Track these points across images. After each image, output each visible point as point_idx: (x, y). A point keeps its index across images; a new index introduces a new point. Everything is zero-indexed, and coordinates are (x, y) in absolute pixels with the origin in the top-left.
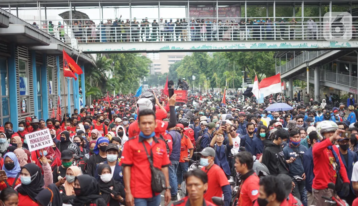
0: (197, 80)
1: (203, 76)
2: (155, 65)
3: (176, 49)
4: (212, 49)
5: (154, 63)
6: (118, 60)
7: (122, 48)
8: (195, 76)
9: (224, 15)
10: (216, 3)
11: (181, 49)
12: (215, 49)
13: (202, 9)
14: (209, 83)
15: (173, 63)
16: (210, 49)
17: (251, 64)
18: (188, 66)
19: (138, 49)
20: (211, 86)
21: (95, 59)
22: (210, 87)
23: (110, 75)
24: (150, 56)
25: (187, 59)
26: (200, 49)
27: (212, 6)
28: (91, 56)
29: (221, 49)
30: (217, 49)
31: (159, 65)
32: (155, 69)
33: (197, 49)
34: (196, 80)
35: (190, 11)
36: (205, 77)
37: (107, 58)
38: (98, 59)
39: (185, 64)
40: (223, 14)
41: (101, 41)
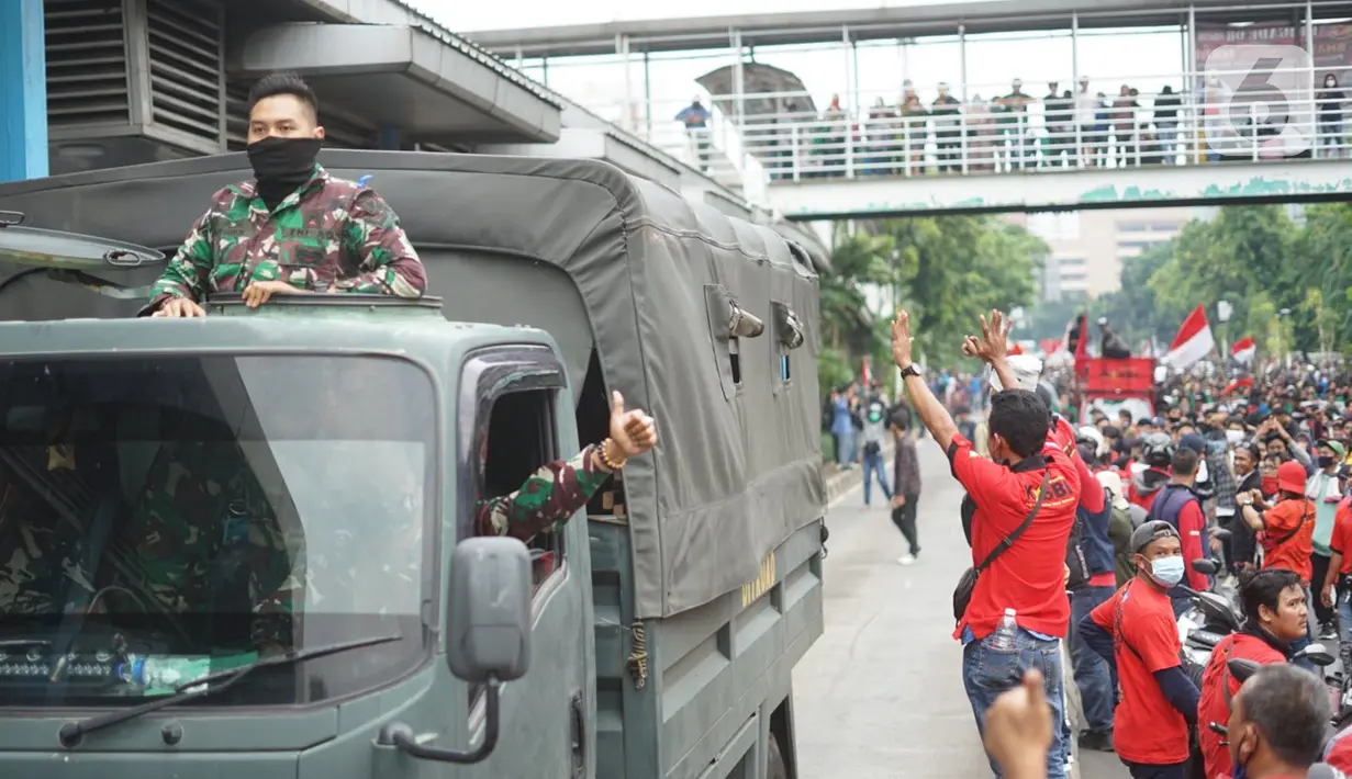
0: (1238, 319)
1: (1262, 304)
2: (1063, 262)
3: (1142, 196)
4: (1292, 192)
5: (1058, 255)
6: (914, 243)
7: (932, 197)
8: (1229, 301)
9: (1341, 56)
10: (1304, 9)
11: (1163, 195)
12: (1303, 192)
13: (1247, 36)
14: (1289, 331)
15: (1135, 252)
16: (1281, 192)
18: (1200, 264)
19: (991, 200)
20: (1299, 343)
21: (826, 241)
22: (1294, 349)
23: (881, 304)
24: (1041, 225)
25: (1193, 236)
26: (1240, 193)
27: (1286, 22)
28: (811, 230)
29: (1325, 191)
30: (1311, 192)
31: (1079, 262)
32: (1065, 277)
33: (1228, 194)
34: (1233, 318)
35: (1199, 46)
36: (1269, 306)
37: (871, 234)
38: (839, 243)
39: (1188, 255)
40: (1337, 53)
41: (850, 175)
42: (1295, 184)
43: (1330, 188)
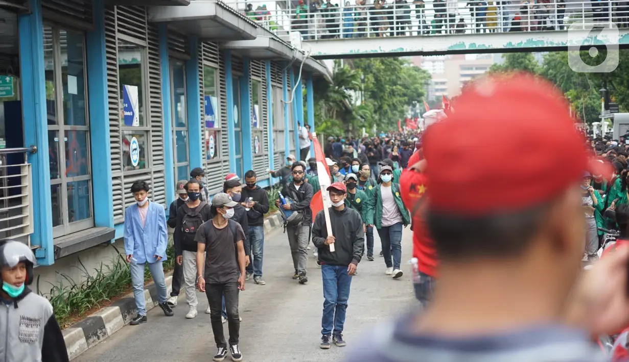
2: (437, 83)
3: (477, 48)
4: (546, 46)
5: (434, 80)
6: (371, 72)
7: (380, 47)
11: (487, 47)
12: (550, 46)
15: (468, 79)
16: (540, 46)
17: (618, 76)
19: (407, 49)
21: (331, 70)
23: (357, 99)
24: (427, 64)
26: (523, 46)
28: (322, 62)
29: (561, 45)
30: (555, 46)
31: (443, 83)
32: (437, 90)
33: (516, 46)
37: (352, 68)
38: (336, 71)
41: (341, 37)
42: (547, 42)
43: (562, 43)
